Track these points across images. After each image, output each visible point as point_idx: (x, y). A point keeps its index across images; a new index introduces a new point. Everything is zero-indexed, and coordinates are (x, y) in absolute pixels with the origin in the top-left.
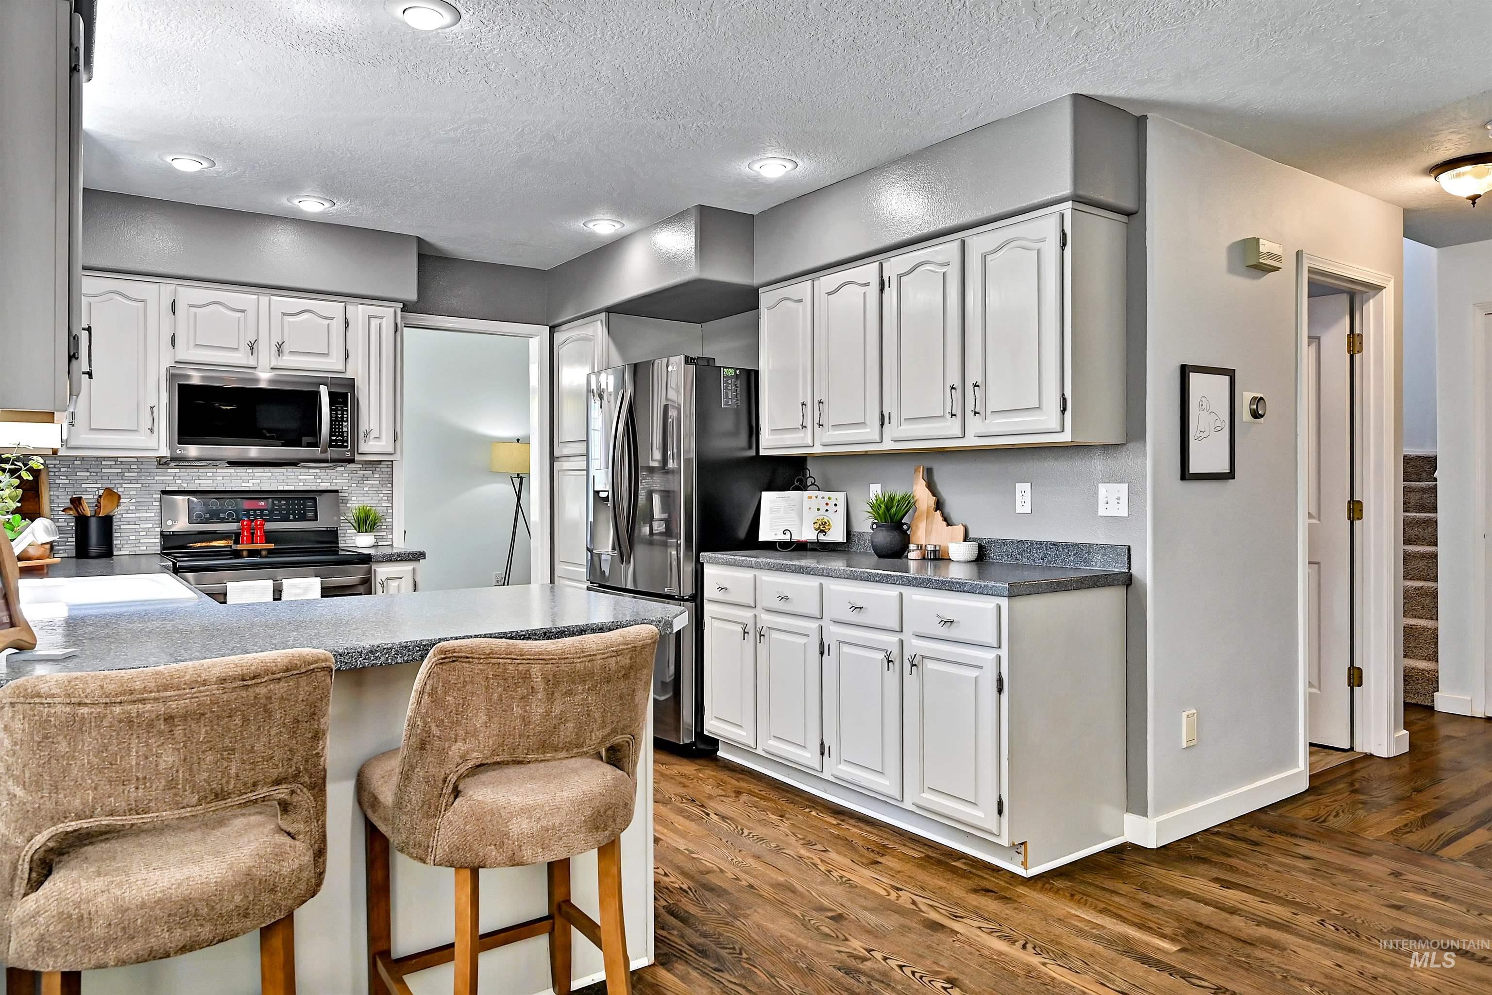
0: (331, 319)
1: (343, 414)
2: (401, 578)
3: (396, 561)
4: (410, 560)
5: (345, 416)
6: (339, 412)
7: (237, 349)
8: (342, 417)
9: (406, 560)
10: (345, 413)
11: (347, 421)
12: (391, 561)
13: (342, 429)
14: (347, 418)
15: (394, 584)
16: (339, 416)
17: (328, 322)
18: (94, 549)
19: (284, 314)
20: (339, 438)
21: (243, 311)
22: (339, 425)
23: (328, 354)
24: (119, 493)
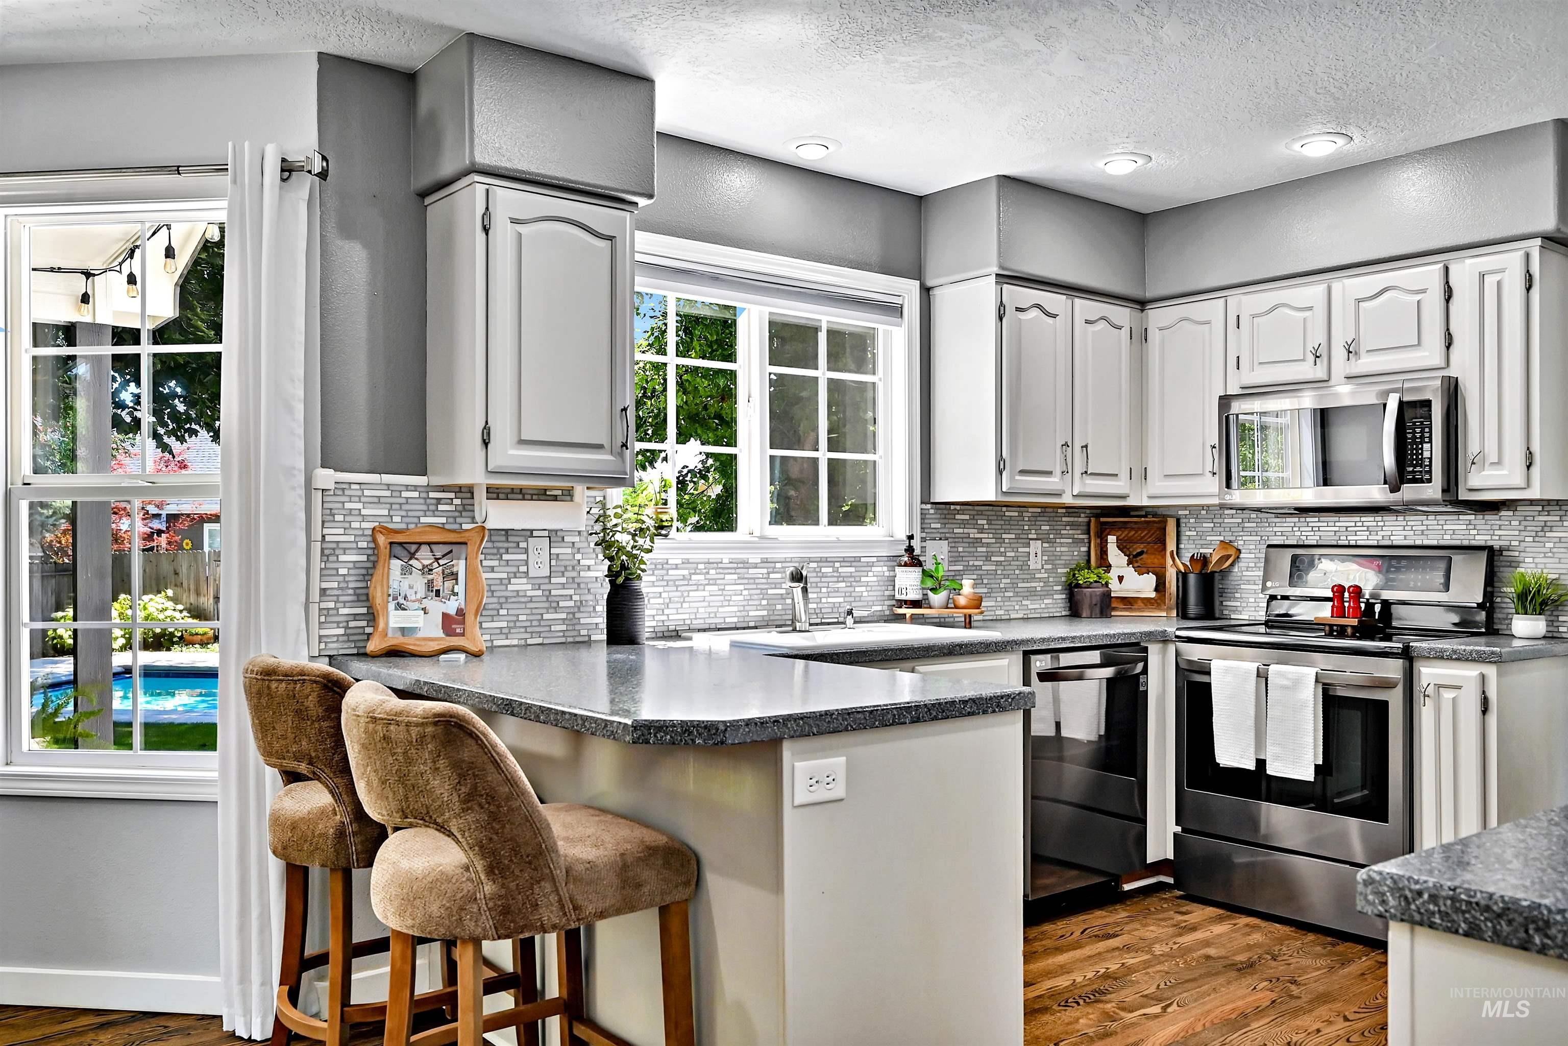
0: (1423, 291)
1: (1422, 432)
2: (1459, 688)
3: (1450, 658)
4: (1474, 660)
5: (1427, 435)
6: (1418, 430)
7: (1303, 360)
8: (1422, 437)
9: (1467, 660)
10: (1427, 430)
11: (1430, 442)
12: (1442, 658)
13: (1422, 454)
14: (1430, 437)
15: (1448, 695)
16: (1418, 435)
17: (1418, 297)
18: (1193, 609)
19: (1359, 301)
20: (1418, 469)
21: (1310, 308)
22: (1417, 449)
23: (1419, 344)
24: (1240, 547)
